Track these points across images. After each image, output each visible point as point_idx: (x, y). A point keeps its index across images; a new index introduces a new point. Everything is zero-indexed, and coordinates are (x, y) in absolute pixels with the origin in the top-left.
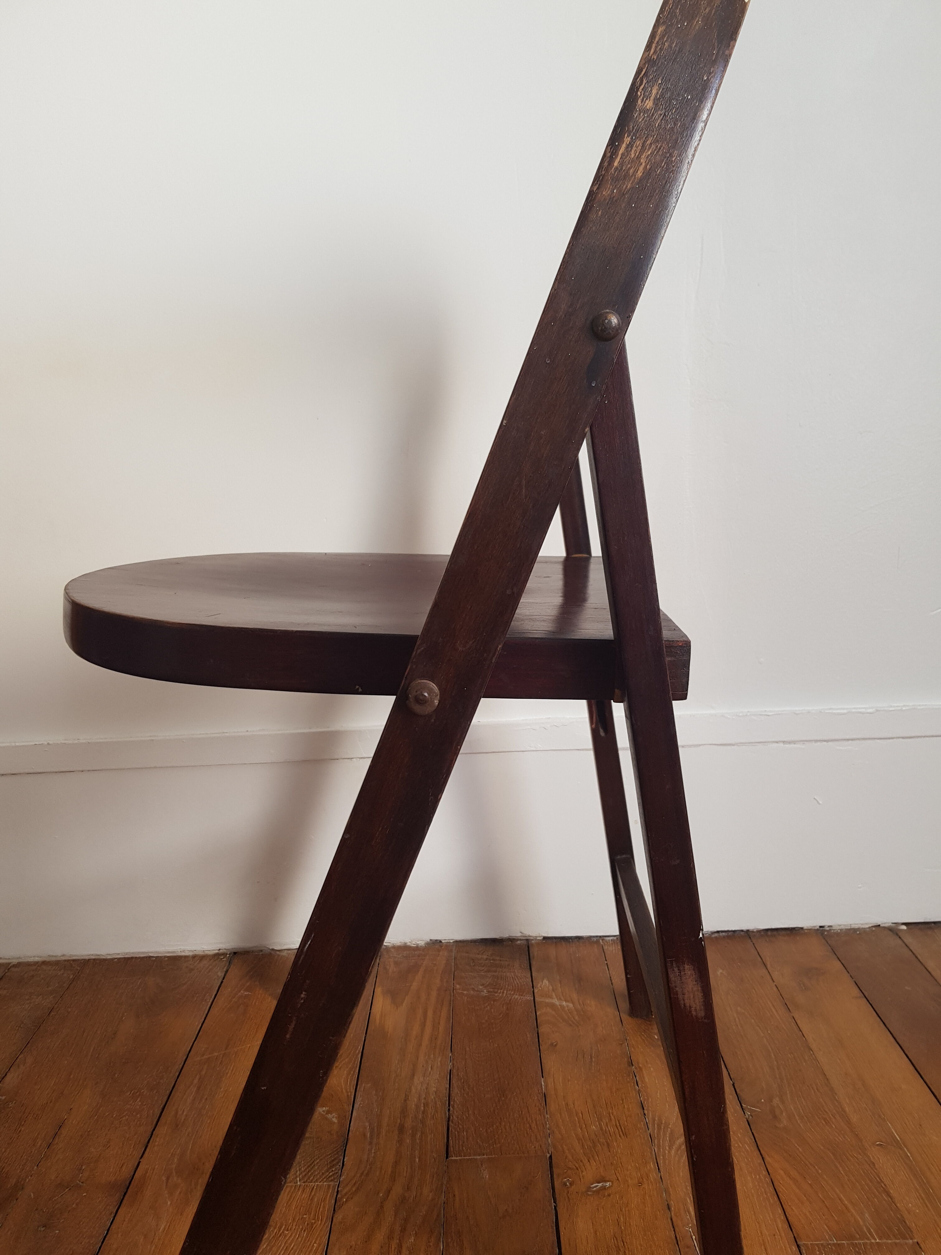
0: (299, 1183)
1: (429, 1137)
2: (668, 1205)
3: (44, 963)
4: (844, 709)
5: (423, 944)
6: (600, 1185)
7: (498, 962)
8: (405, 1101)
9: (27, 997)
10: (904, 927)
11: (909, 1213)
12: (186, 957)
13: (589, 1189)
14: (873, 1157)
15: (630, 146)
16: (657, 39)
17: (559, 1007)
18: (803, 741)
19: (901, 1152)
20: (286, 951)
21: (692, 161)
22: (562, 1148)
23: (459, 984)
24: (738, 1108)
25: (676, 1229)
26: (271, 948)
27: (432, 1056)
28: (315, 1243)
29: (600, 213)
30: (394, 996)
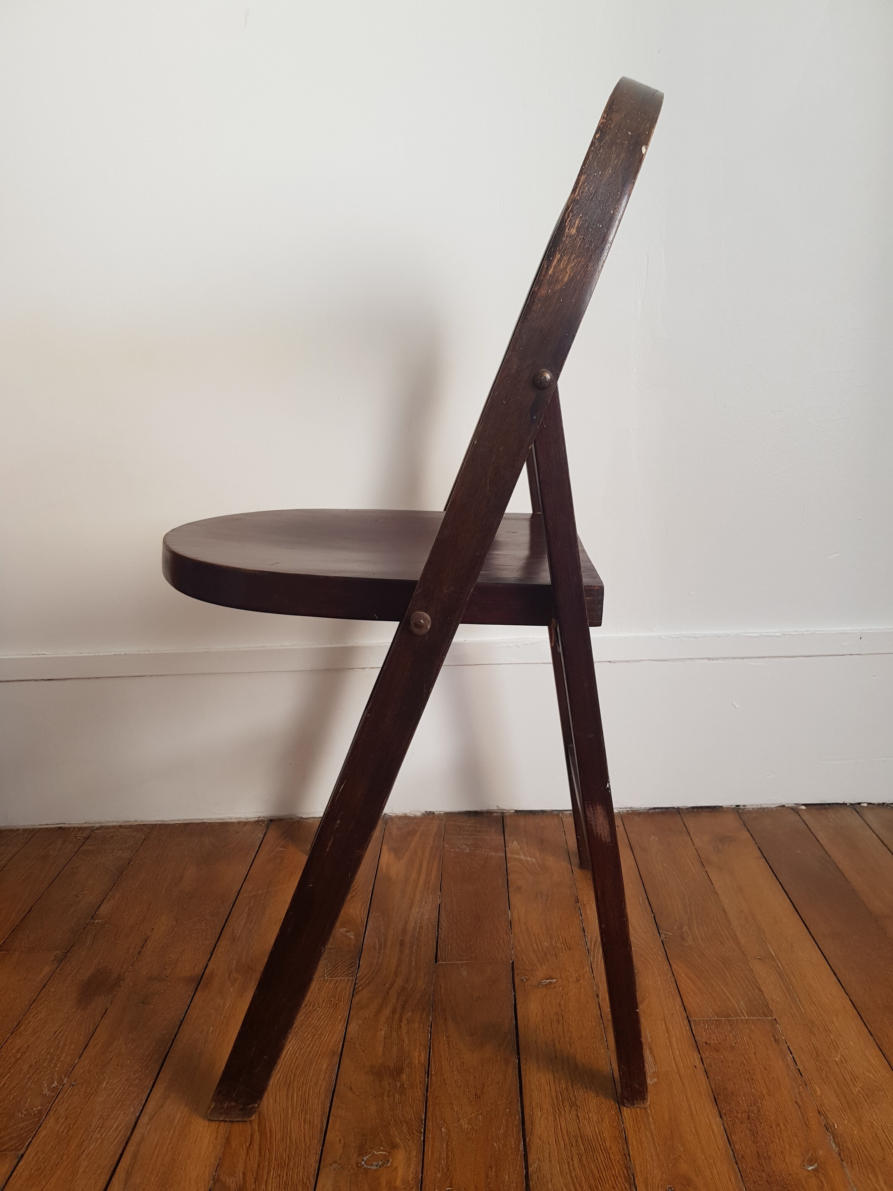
0: (326, 978)
1: (423, 949)
2: (597, 994)
3: (120, 826)
4: (757, 633)
5: (419, 815)
6: (548, 981)
7: (478, 828)
8: (405, 924)
9: (110, 851)
10: (804, 807)
11: (773, 1001)
12: (232, 823)
13: (540, 983)
14: (753, 967)
15: (560, 260)
16: (580, 185)
17: (525, 861)
18: (724, 658)
19: (774, 963)
20: (311, 819)
21: (601, 270)
22: (522, 957)
23: (448, 844)
24: (656, 932)
25: (602, 1009)
26: (300, 816)
27: (426, 894)
28: (339, 1015)
29: (539, 305)
30: (397, 852)
